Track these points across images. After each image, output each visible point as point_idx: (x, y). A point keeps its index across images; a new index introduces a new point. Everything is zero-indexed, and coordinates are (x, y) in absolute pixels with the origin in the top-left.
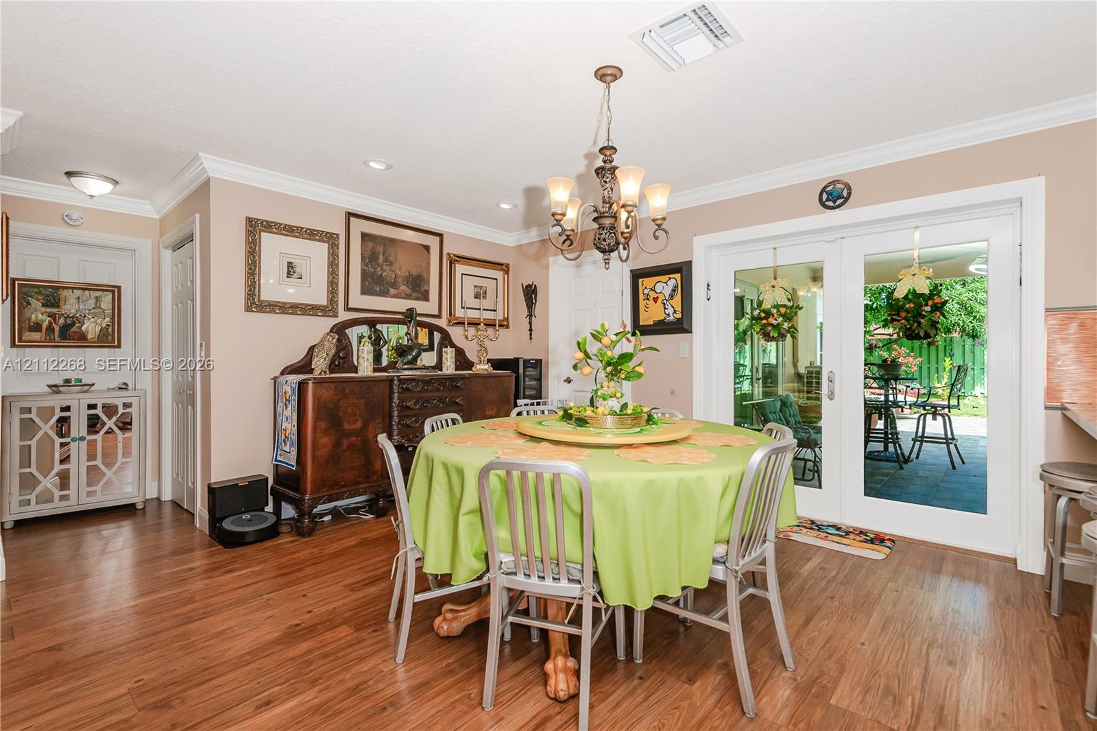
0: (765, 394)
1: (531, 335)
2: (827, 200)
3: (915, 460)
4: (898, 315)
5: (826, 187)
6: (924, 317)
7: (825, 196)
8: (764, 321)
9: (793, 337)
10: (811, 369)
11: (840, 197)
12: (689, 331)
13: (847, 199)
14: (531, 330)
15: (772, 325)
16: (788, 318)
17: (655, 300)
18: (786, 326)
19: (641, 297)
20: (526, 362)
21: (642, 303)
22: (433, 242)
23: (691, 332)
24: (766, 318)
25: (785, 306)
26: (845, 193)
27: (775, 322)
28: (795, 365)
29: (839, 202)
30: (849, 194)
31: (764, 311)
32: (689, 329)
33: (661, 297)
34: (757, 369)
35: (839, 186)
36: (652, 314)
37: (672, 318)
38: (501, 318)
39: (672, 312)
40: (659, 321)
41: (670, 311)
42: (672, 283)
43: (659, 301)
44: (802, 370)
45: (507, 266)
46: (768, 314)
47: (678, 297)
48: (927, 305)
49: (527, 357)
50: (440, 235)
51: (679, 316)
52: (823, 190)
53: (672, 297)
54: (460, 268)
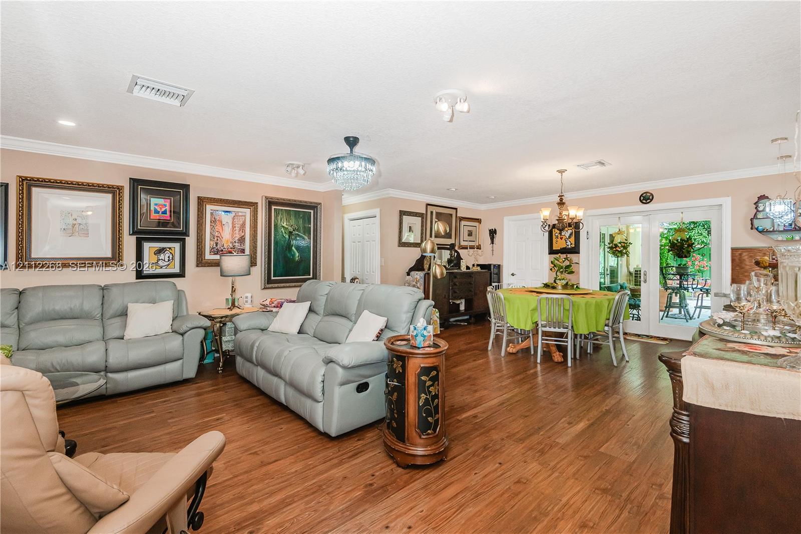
0: (612, 282)
1: (493, 253)
2: (643, 200)
3: (697, 319)
4: (674, 248)
5: (642, 194)
6: (684, 249)
7: (642, 198)
8: (615, 249)
9: (628, 256)
10: (637, 269)
11: (649, 199)
12: (578, 253)
13: (651, 200)
14: (493, 250)
15: (618, 251)
16: (625, 248)
17: (561, 238)
18: (624, 251)
19: (554, 237)
20: (494, 266)
21: (554, 240)
22: (453, 212)
23: (579, 253)
24: (615, 247)
25: (624, 243)
26: (651, 197)
27: (619, 250)
28: (628, 268)
29: (648, 201)
30: (653, 198)
31: (615, 245)
32: (578, 251)
33: (564, 238)
34: (607, 270)
35: (648, 194)
36: (558, 245)
37: (570, 247)
38: (477, 245)
39: (571, 243)
40: (563, 248)
41: (569, 243)
42: (570, 232)
43: (563, 239)
44: (632, 270)
45: (481, 220)
46: (616, 246)
47: (573, 237)
48: (686, 244)
49: (494, 263)
50: (456, 209)
51: (574, 246)
52: (641, 196)
53: (570, 237)
54: (463, 223)
